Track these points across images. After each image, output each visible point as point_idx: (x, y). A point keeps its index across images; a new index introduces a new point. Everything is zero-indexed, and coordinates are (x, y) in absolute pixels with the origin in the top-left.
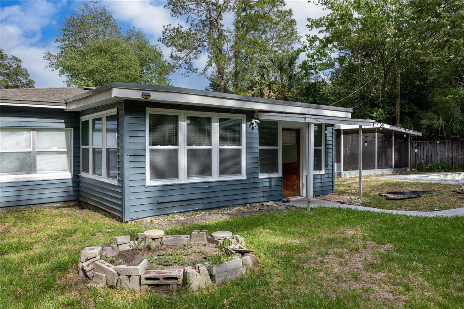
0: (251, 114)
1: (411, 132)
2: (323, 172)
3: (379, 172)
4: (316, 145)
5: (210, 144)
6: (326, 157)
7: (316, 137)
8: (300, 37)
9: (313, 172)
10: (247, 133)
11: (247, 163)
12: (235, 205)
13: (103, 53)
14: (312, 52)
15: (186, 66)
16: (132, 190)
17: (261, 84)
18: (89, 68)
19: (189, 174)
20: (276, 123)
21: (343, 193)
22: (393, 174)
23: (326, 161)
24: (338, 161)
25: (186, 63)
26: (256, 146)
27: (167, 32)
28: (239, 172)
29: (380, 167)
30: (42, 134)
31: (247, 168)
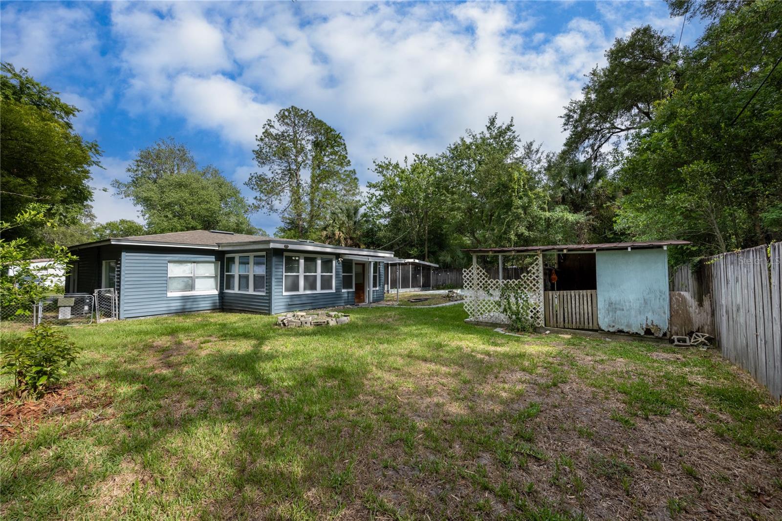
0: (338, 256)
1: (432, 265)
2: (378, 289)
3: (413, 290)
4: (374, 273)
5: (316, 272)
6: (380, 280)
7: (374, 267)
8: (362, 192)
9: (372, 289)
10: (336, 266)
11: (336, 283)
12: (329, 307)
13: (183, 187)
14: (370, 205)
15: (268, 206)
16: (276, 297)
17: (333, 227)
18: (167, 201)
19: (305, 289)
20: (352, 260)
21: (389, 301)
22: (421, 291)
23: (380, 283)
24: (388, 284)
25: (268, 204)
26: (341, 273)
27: (253, 178)
28: (331, 288)
29: (413, 287)
30: (200, 265)
31: (336, 286)
